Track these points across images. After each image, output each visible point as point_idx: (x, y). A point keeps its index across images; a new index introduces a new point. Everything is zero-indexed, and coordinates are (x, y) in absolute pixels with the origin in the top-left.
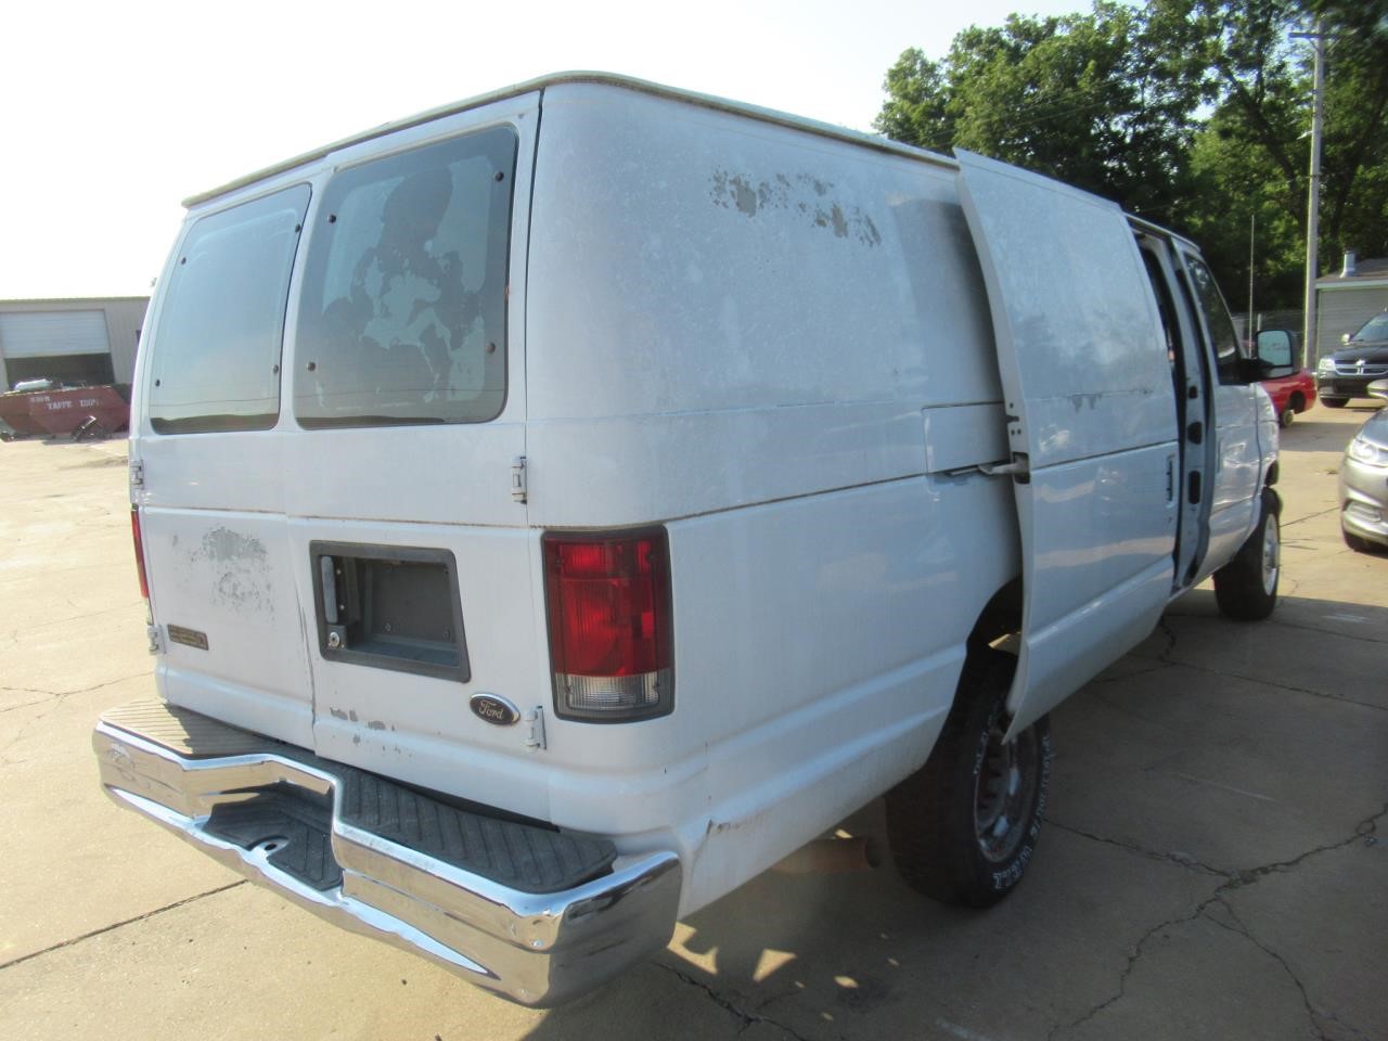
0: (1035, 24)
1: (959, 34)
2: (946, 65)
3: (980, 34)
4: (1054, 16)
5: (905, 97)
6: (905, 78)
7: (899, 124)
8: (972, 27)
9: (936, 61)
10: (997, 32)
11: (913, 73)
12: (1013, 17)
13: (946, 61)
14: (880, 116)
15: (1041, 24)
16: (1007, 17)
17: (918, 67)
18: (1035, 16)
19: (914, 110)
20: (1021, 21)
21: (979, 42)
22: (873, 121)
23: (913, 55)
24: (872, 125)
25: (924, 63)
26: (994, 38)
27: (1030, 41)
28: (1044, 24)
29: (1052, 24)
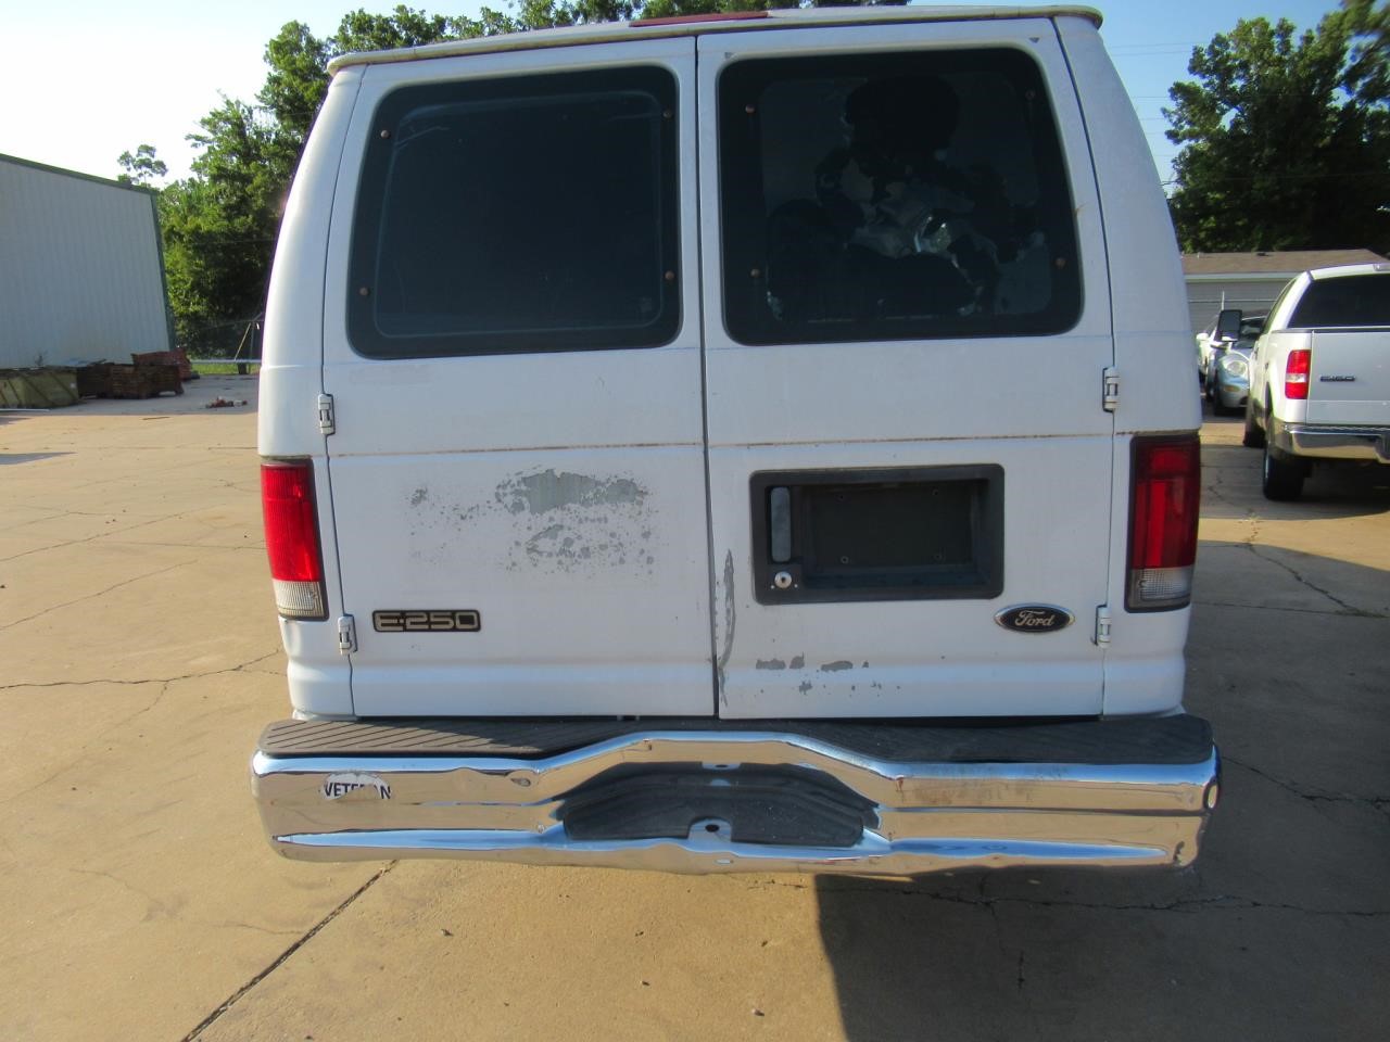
0: (423, 20)
1: (347, 16)
2: (333, 46)
3: (370, 20)
4: (443, 15)
5: (294, 72)
6: (291, 53)
7: (287, 100)
8: (361, 11)
9: (324, 40)
10: (386, 21)
11: (299, 49)
12: (401, 9)
13: (333, 41)
14: (267, 89)
15: (429, 21)
16: (396, 7)
17: (304, 43)
18: (422, 12)
19: (307, 89)
20: (410, 15)
21: (371, 28)
22: (259, 94)
23: (297, 29)
24: (258, 97)
25: (310, 41)
26: (385, 24)
27: (420, 36)
28: (433, 21)
29: (440, 23)
